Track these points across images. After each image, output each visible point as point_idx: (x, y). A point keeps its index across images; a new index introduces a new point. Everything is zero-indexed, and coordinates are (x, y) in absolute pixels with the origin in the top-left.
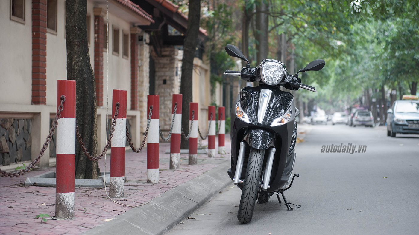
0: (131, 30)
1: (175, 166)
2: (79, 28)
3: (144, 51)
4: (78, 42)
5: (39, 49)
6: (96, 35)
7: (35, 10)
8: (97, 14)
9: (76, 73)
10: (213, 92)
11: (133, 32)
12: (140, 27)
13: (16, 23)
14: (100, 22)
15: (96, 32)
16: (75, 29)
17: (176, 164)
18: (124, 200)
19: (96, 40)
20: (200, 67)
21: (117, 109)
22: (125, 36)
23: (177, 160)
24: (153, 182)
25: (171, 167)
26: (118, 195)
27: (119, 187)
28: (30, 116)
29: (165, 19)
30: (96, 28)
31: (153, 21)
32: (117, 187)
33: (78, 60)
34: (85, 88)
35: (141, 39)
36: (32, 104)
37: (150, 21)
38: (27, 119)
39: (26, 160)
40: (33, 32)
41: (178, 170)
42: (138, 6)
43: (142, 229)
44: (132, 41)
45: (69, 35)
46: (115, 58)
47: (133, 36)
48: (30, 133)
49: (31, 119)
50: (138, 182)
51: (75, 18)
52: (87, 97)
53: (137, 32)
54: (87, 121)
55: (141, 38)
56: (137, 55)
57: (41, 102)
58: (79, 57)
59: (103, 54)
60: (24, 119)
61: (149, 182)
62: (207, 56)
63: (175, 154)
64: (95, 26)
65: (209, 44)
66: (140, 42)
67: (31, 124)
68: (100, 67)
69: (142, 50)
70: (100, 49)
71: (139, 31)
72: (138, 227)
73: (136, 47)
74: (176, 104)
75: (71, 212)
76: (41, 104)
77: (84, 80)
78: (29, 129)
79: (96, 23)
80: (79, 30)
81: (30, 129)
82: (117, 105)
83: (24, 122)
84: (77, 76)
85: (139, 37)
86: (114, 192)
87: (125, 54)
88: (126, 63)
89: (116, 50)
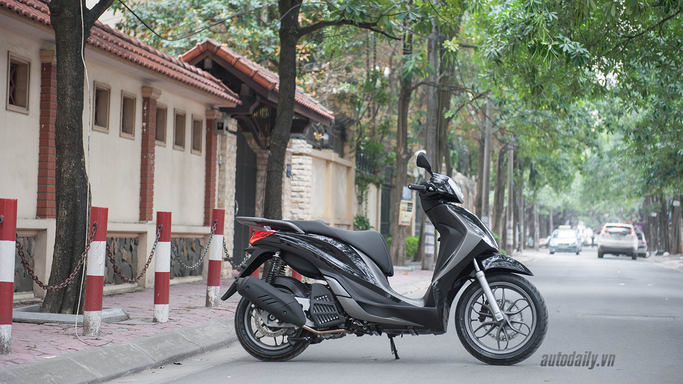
0: (207, 115)
1: (213, 303)
2: (70, 127)
3: (228, 142)
4: (68, 145)
5: (48, 146)
6: (144, 124)
7: (44, 95)
8: (147, 95)
9: (65, 182)
10: (361, 199)
11: (210, 117)
12: (222, 110)
13: (15, 114)
14: (151, 106)
15: (145, 119)
16: (66, 128)
17: (213, 300)
18: (97, 339)
19: (145, 130)
20: (336, 163)
21: (94, 229)
22: (196, 124)
23: (215, 295)
24: (160, 321)
25: (208, 304)
26: (92, 334)
27: (94, 324)
28: (33, 234)
29: (258, 98)
30: (145, 114)
31: (240, 102)
32: (91, 323)
33: (69, 168)
34: (77, 202)
35: (221, 127)
36: (36, 218)
37: (235, 102)
38: (28, 237)
39: (25, 291)
40: (41, 124)
41: (215, 308)
42: (219, 81)
43: (88, 369)
44: (209, 129)
45: (58, 136)
46: (177, 154)
47: (209, 122)
48: (32, 255)
49: (35, 238)
50: (143, 321)
51: (66, 115)
52: (79, 212)
53: (216, 117)
54: (78, 243)
55: (220, 125)
56: (216, 149)
57: (49, 215)
58: (70, 163)
59: (154, 150)
60: (23, 237)
61: (155, 320)
62: (351, 147)
63: (213, 287)
64: (144, 111)
65: (353, 128)
66: (220, 131)
67: (33, 243)
68: (149, 167)
69: (224, 141)
70: (150, 142)
71: (218, 115)
72: (84, 366)
73: (213, 137)
74: (216, 222)
75: (6, 347)
76: (49, 218)
77: (76, 191)
78: (30, 250)
79: (145, 108)
80: (70, 130)
81: (32, 250)
82: (95, 225)
83: (24, 240)
84: (66, 186)
85: (218, 123)
86: (87, 329)
87: (196, 147)
88: (198, 161)
89: (179, 142)
